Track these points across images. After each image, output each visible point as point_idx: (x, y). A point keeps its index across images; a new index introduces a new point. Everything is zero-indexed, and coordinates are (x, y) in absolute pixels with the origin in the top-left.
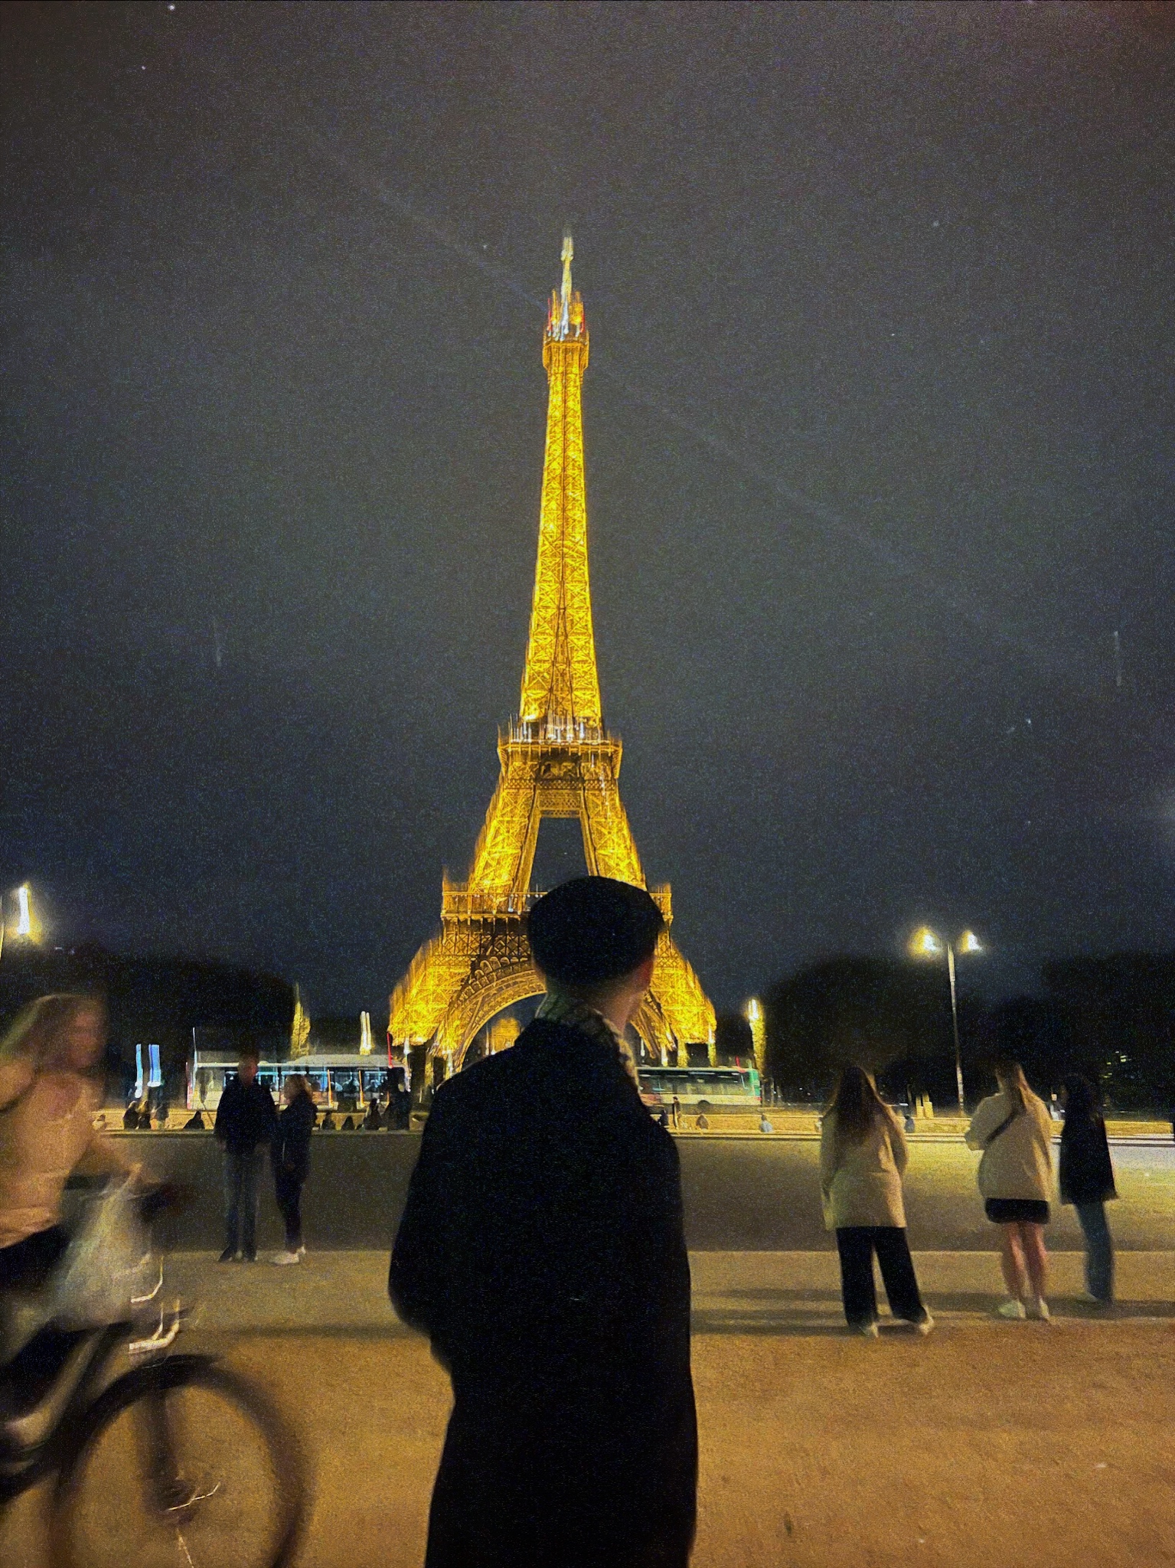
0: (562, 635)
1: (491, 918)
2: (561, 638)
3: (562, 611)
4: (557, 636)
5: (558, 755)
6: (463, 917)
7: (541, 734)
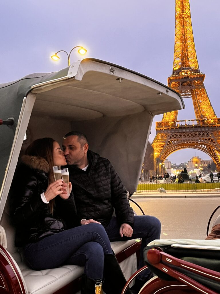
1: (170, 128)
3: (184, 35)
4: (183, 43)
5: (186, 79)
6: (161, 128)
7: (180, 73)
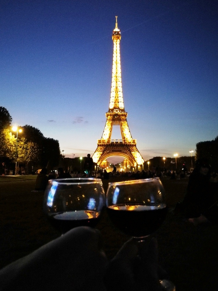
0: (117, 92)
1: (106, 144)
2: (117, 93)
3: (117, 88)
4: (116, 92)
5: (117, 115)
6: (101, 144)
7: (113, 111)
